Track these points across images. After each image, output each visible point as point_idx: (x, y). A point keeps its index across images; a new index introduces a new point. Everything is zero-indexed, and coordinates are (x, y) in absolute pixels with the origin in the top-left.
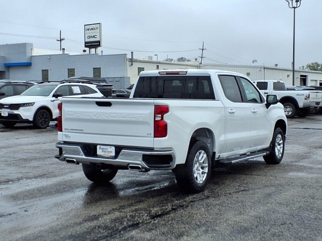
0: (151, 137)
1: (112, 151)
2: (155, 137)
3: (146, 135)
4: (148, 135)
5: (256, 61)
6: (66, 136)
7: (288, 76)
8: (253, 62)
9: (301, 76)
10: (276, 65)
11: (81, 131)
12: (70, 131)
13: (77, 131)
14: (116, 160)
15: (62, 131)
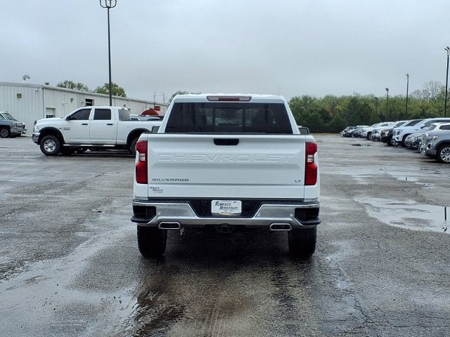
0: (301, 185)
1: (238, 207)
2: (305, 185)
3: (294, 183)
4: (297, 183)
5: (29, 78)
6: (154, 189)
7: (72, 100)
8: (25, 79)
9: (87, 100)
10: (47, 84)
11: (184, 182)
12: (163, 182)
13: (177, 182)
14: (254, 218)
15: (147, 183)
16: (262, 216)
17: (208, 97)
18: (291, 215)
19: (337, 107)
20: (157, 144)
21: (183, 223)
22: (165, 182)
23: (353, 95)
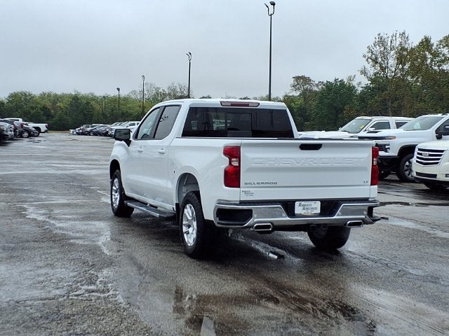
0: (368, 186)
1: (316, 207)
2: (371, 185)
3: (363, 184)
6: (246, 192)
11: (274, 185)
12: (254, 185)
13: (267, 185)
14: (335, 217)
15: (239, 187)
16: (342, 215)
17: (221, 102)
18: (365, 213)
19: (59, 104)
20: (247, 149)
21: (275, 224)
22: (257, 185)
23: (73, 93)
